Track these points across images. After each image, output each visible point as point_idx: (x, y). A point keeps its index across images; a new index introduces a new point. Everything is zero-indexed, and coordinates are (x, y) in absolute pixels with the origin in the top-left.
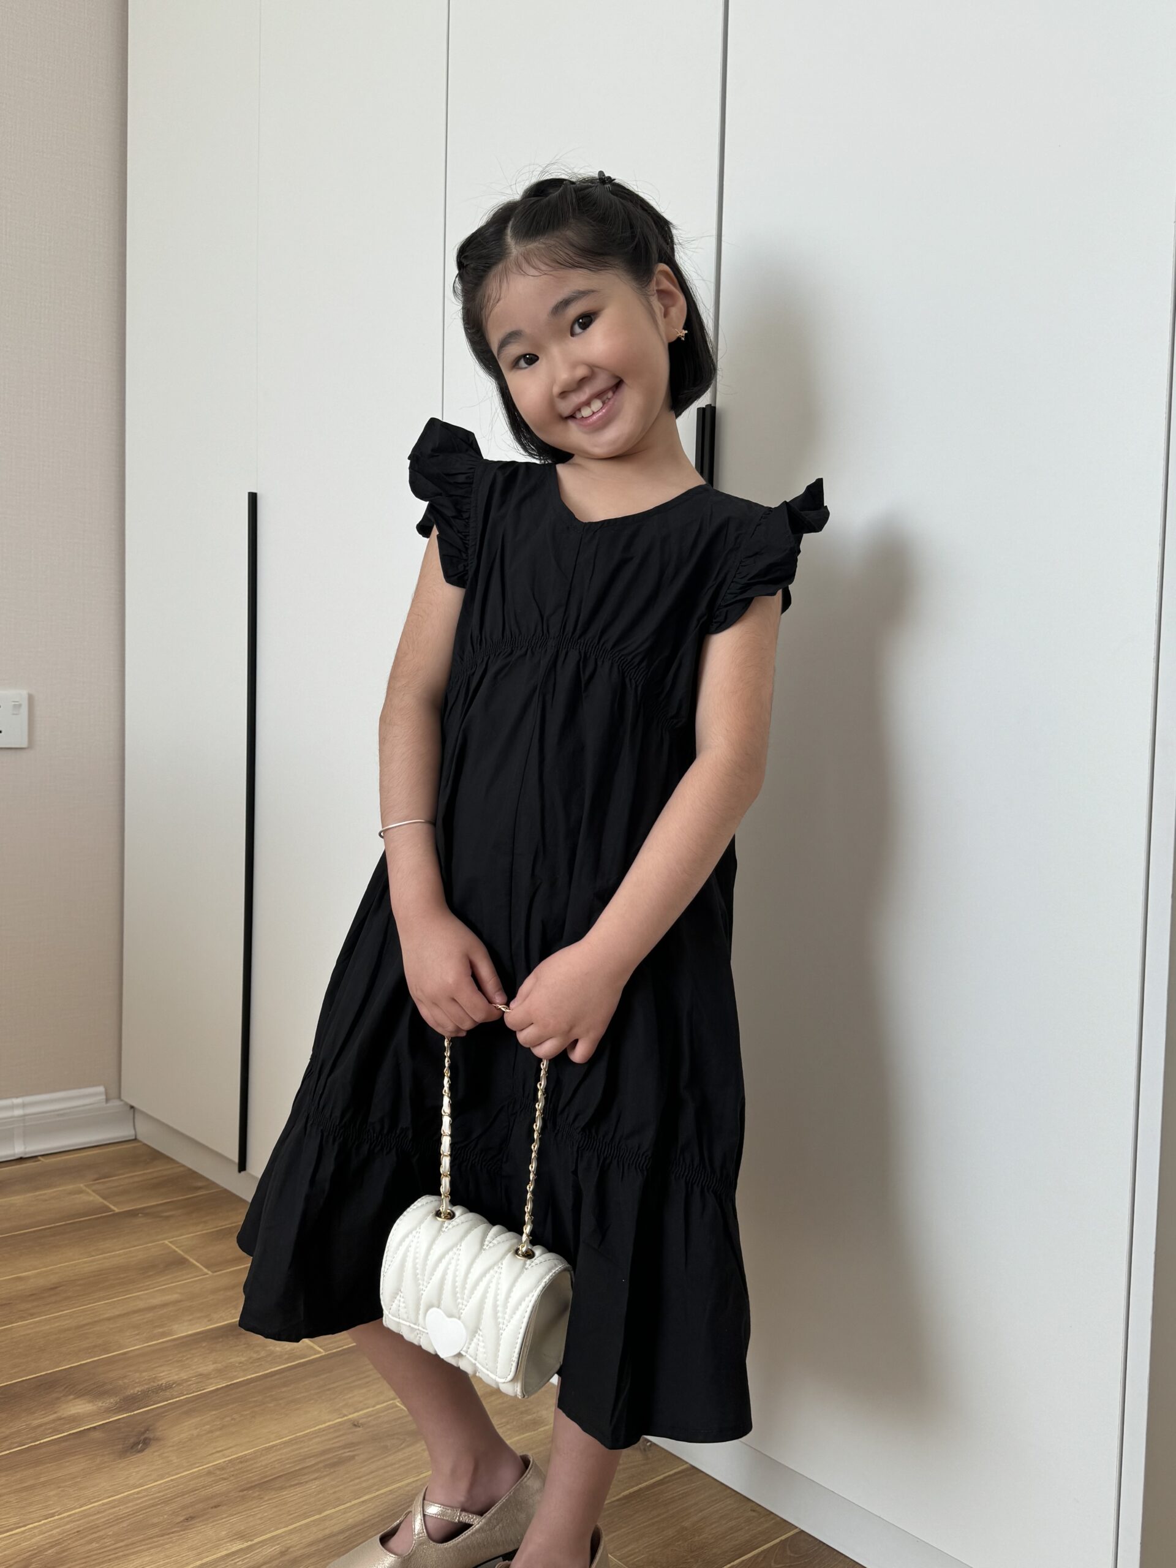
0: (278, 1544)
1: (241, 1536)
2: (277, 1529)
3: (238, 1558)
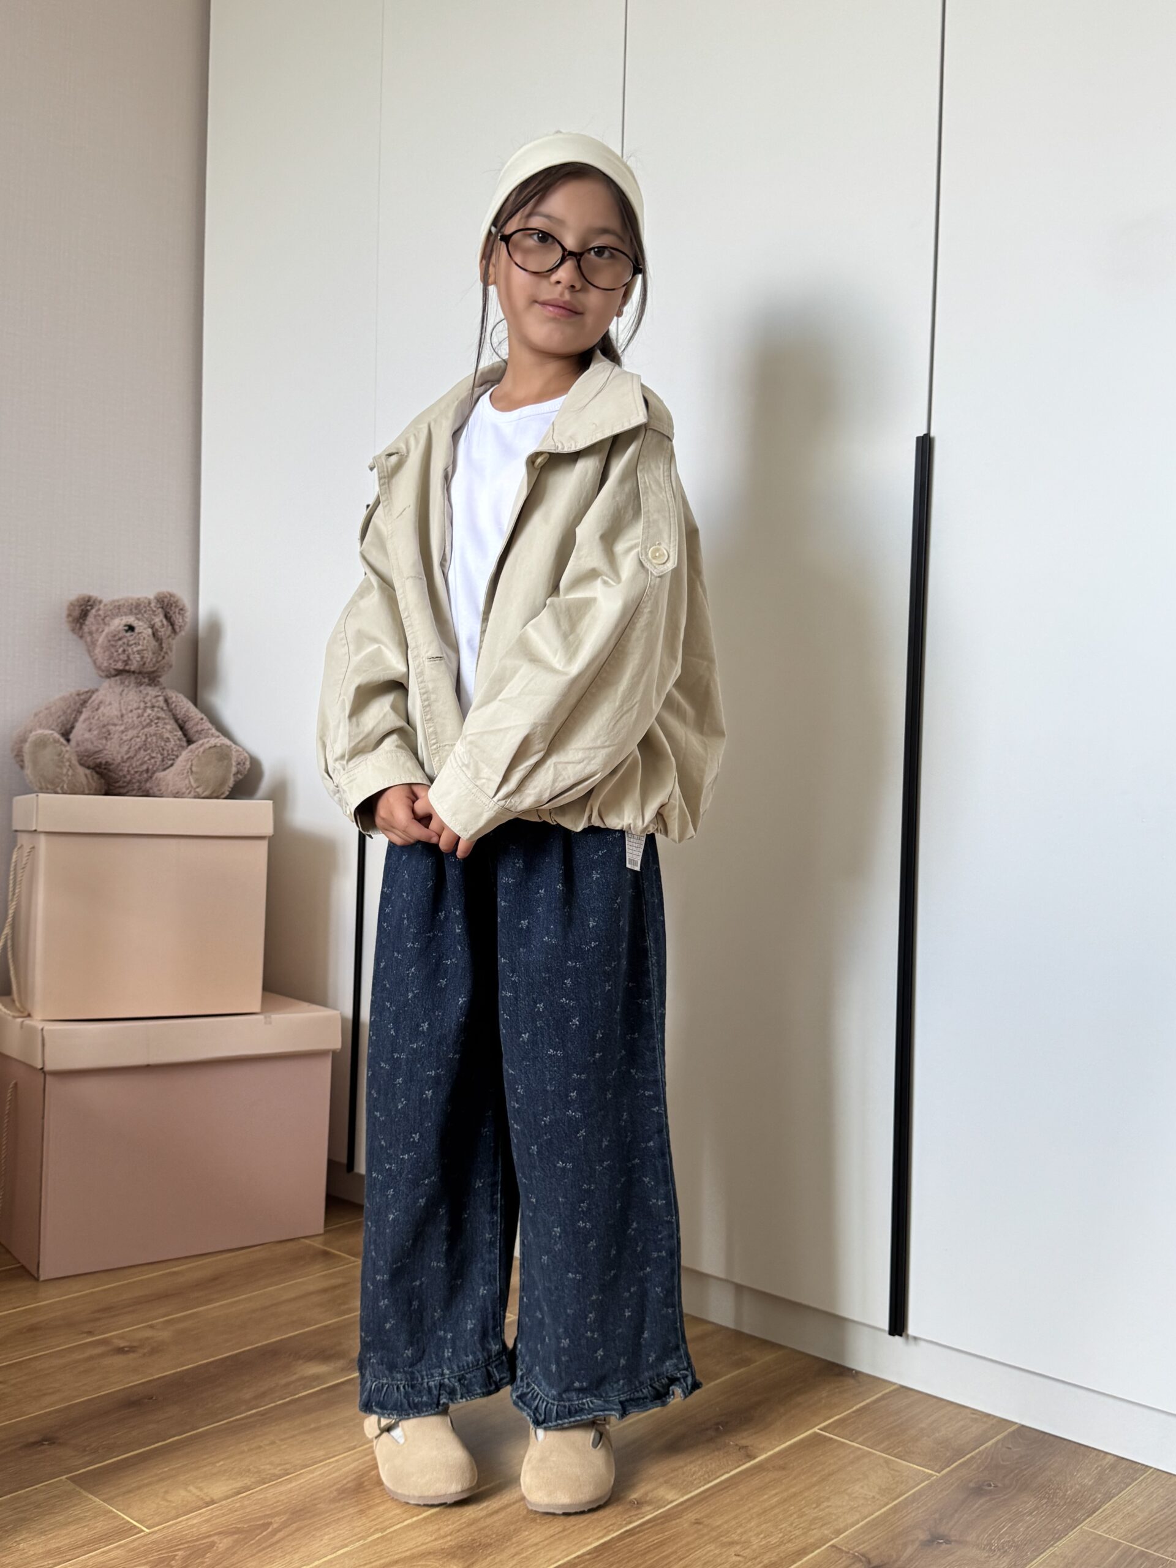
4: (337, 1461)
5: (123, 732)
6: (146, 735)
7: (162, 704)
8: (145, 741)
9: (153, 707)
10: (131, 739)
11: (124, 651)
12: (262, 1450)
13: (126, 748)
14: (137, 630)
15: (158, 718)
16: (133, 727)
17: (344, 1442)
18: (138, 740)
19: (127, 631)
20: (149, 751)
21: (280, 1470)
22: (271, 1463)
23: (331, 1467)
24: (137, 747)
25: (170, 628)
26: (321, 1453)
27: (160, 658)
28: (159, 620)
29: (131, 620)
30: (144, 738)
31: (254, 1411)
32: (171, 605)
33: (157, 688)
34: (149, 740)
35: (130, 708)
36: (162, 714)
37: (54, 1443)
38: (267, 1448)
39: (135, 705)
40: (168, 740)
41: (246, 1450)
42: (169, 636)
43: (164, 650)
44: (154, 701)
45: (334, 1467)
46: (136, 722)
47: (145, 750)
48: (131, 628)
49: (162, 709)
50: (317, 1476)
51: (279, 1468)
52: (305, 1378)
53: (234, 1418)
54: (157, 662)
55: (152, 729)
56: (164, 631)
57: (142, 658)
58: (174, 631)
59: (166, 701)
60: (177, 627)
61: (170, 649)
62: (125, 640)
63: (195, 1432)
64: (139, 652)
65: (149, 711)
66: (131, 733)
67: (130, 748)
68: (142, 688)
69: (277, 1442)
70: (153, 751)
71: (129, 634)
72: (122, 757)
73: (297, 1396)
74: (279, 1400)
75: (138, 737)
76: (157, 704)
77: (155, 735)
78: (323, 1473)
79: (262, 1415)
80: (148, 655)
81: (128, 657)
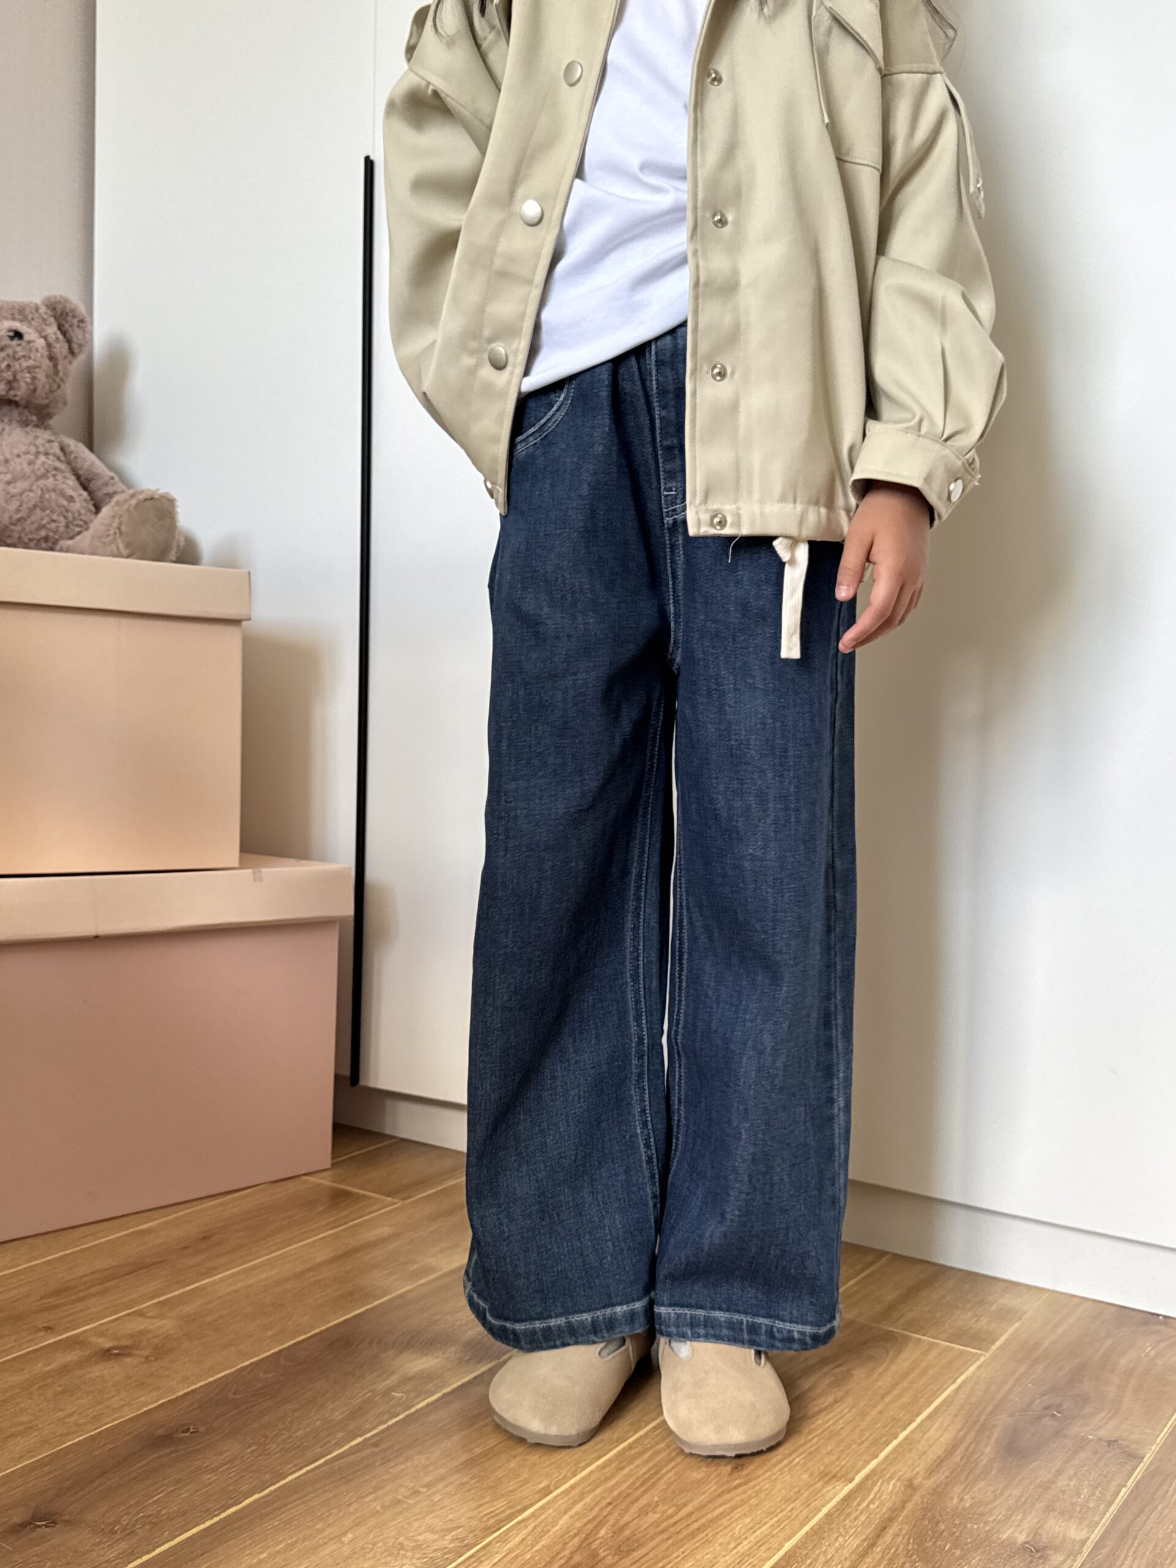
0: (891, 1478)
1: (831, 1477)
2: (867, 1463)
3: (863, 1500)
4: (533, 1515)
5: (9, 483)
6: (42, 489)
7: (56, 449)
8: (42, 497)
9: (47, 454)
10: (21, 494)
11: (8, 366)
12: (405, 1506)
13: (15, 504)
14: (26, 337)
15: (56, 469)
16: (24, 477)
17: (526, 1481)
18: (32, 494)
19: (12, 338)
20: (48, 512)
21: (452, 1541)
22: (431, 1529)
23: (530, 1528)
24: (31, 504)
25: (66, 345)
26: (501, 1504)
27: (55, 386)
28: (52, 330)
29: (17, 325)
30: (39, 492)
31: (359, 1440)
32: (67, 314)
33: (48, 432)
34: (47, 496)
35: (16, 452)
36: (58, 464)
37: (55, 1523)
38: (411, 1502)
39: (24, 449)
40: (71, 499)
41: (378, 1508)
42: (65, 358)
43: (61, 374)
44: (48, 445)
45: (535, 1528)
46: (28, 470)
47: (43, 510)
48: (18, 335)
49: (58, 459)
50: (517, 1546)
51: (449, 1537)
52: (412, 1378)
53: (334, 1454)
54: (52, 392)
55: (50, 482)
56: (61, 348)
57: (34, 378)
58: (71, 352)
59: (62, 449)
60: (75, 346)
61: (66, 374)
62: (10, 351)
63: (282, 1483)
64: (30, 369)
65: (42, 458)
66: (21, 485)
67: (21, 506)
68: (28, 429)
69: (421, 1489)
70: (52, 512)
71: (15, 342)
72: (10, 518)
73: (413, 1410)
74: (391, 1419)
75: (31, 490)
76: (51, 451)
77: (54, 490)
78: (524, 1539)
79: (376, 1445)
80: (41, 375)
81: (15, 376)
